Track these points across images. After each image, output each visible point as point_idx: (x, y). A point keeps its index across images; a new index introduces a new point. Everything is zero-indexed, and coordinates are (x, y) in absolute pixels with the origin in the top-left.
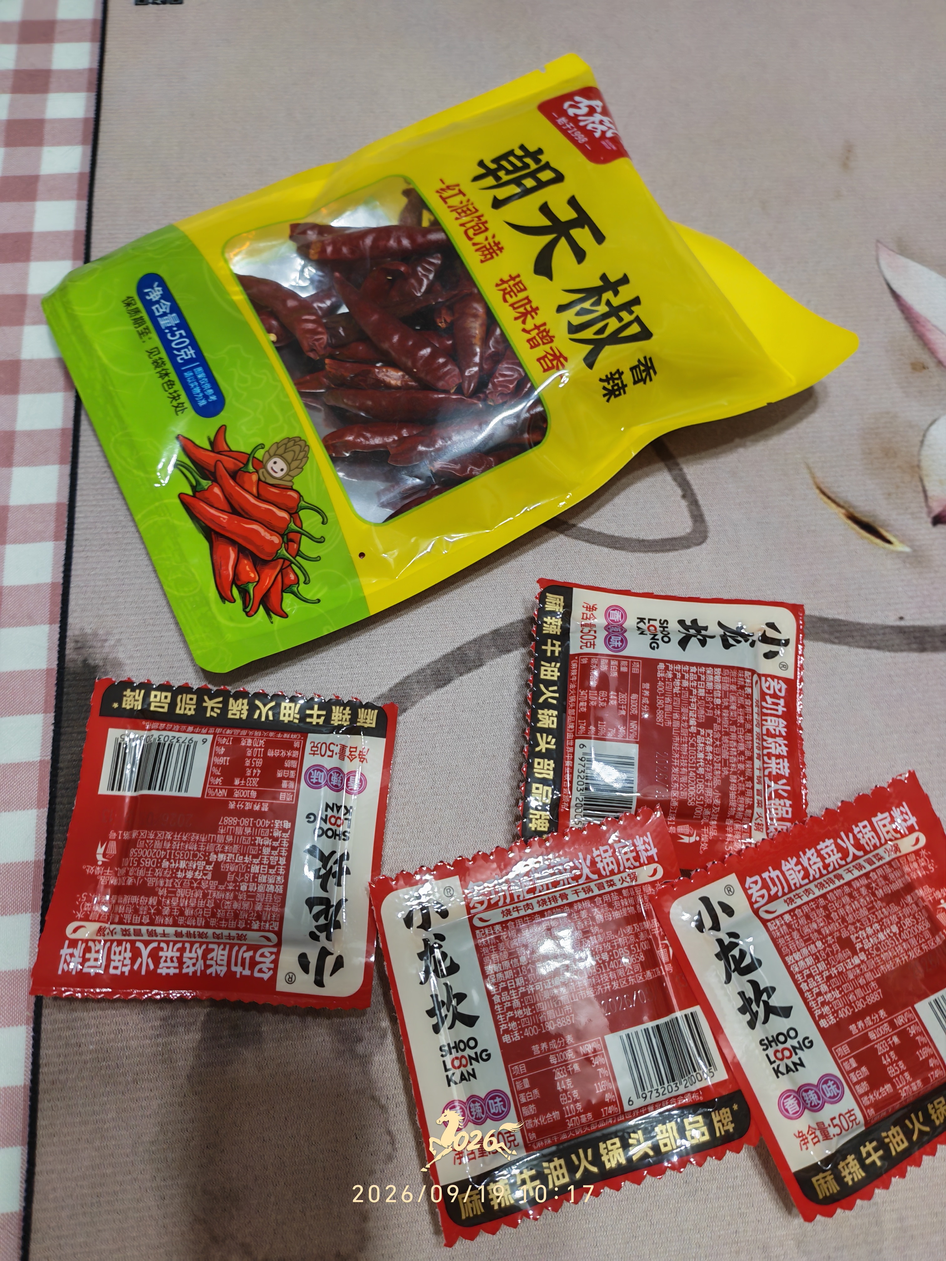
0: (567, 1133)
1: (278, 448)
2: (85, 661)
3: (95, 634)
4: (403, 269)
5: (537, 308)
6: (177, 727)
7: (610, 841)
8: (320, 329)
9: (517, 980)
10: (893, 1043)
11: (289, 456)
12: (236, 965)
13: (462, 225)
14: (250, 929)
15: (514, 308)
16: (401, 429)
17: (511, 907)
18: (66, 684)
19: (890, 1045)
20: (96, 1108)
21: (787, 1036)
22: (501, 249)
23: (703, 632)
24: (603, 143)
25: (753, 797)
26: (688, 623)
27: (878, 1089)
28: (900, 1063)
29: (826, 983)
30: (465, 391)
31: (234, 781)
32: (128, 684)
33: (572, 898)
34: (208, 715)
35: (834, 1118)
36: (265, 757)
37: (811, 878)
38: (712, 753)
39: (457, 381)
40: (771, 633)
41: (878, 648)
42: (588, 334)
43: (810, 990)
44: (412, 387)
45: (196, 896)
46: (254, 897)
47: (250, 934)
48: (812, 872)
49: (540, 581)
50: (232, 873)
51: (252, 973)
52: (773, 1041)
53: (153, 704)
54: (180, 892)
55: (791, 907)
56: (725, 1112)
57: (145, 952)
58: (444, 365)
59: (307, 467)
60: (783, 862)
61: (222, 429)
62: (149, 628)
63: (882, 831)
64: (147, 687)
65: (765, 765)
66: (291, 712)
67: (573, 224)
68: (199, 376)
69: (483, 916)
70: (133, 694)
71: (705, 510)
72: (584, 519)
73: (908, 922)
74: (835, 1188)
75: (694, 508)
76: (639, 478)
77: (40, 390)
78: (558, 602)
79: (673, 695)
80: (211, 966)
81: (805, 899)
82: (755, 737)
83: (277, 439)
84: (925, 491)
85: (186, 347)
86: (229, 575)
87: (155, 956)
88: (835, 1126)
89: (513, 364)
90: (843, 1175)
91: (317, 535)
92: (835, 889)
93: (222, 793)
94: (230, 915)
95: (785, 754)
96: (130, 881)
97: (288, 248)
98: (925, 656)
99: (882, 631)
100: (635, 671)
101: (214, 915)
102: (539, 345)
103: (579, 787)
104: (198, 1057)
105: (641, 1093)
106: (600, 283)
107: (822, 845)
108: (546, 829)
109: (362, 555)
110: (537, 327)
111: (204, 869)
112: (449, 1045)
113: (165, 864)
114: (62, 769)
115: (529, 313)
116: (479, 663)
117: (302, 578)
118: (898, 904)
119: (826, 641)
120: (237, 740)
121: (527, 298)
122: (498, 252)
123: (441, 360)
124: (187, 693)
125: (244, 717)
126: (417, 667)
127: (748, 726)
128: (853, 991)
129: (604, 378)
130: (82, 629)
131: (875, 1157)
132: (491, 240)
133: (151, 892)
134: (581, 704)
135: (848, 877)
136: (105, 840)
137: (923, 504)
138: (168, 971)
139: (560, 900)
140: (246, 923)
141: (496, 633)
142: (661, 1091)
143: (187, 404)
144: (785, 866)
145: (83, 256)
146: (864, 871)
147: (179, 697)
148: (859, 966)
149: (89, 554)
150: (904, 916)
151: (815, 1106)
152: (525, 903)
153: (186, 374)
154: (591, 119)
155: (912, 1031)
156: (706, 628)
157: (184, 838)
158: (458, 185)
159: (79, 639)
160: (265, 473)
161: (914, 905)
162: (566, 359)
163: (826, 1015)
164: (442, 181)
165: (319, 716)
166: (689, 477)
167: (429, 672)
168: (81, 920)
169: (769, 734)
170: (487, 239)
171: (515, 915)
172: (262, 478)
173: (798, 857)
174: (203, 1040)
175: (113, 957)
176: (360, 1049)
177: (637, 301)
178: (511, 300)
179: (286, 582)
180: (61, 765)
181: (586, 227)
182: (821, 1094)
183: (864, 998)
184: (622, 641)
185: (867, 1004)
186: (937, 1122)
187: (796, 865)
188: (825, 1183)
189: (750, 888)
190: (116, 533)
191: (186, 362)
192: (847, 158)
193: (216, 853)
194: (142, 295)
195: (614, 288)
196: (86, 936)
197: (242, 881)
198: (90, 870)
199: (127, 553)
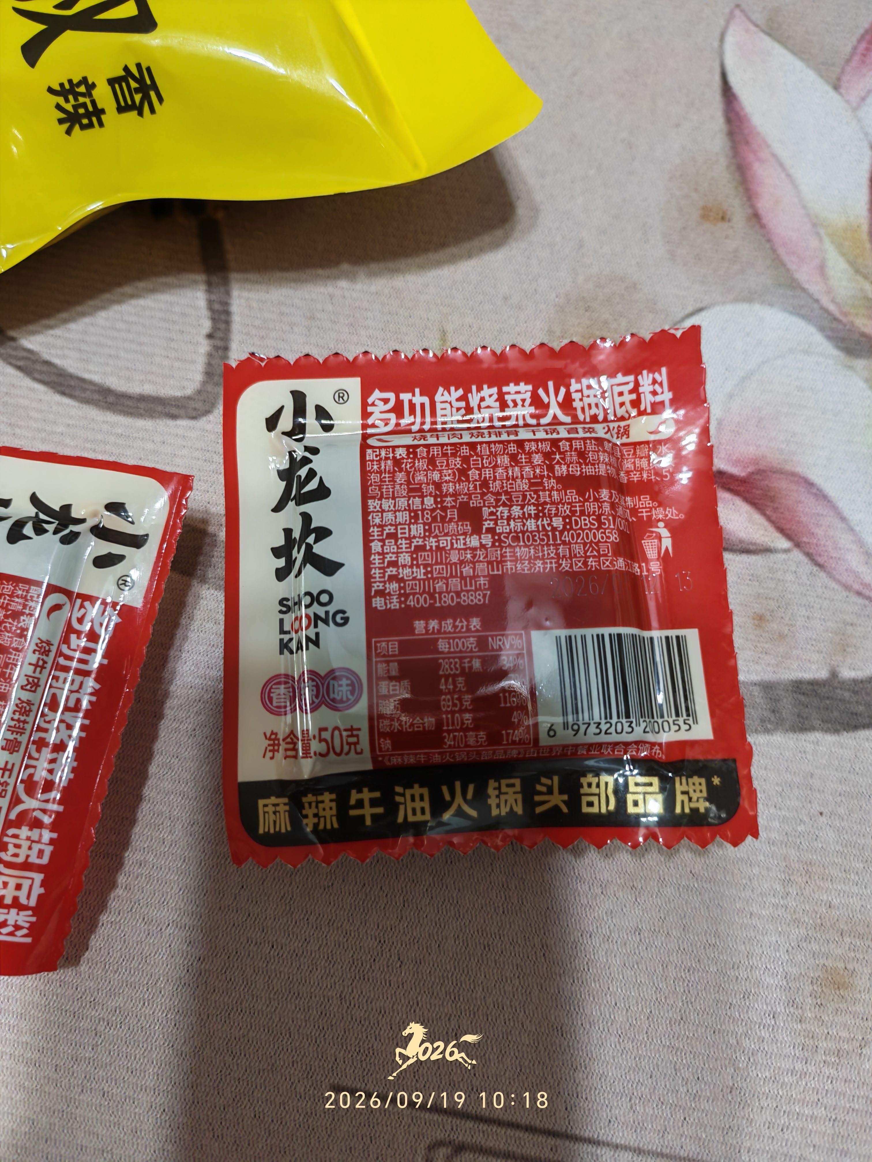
10: (471, 668)
19: (463, 669)
21: (316, 599)
27: (412, 716)
29: (412, 553)
35: (326, 729)
43: (383, 554)
48: (477, 417)
55: (417, 443)
60: (441, 389)
63: (612, 397)
73: (585, 521)
74: (285, 825)
81: (444, 441)
88: (322, 742)
90: (305, 812)
92: (496, 442)
107: (511, 388)
118: (581, 493)
128: (446, 579)
131: (367, 812)
135: (525, 436)
144: (441, 395)
146: (553, 435)
148: (474, 549)
150: (582, 513)
155: (510, 663)
161: (605, 504)
163: (389, 594)
173: (467, 390)
182: (325, 691)
183: (458, 594)
185: (458, 603)
186: (495, 812)
187: (458, 400)
188: (275, 813)
189: (373, 404)
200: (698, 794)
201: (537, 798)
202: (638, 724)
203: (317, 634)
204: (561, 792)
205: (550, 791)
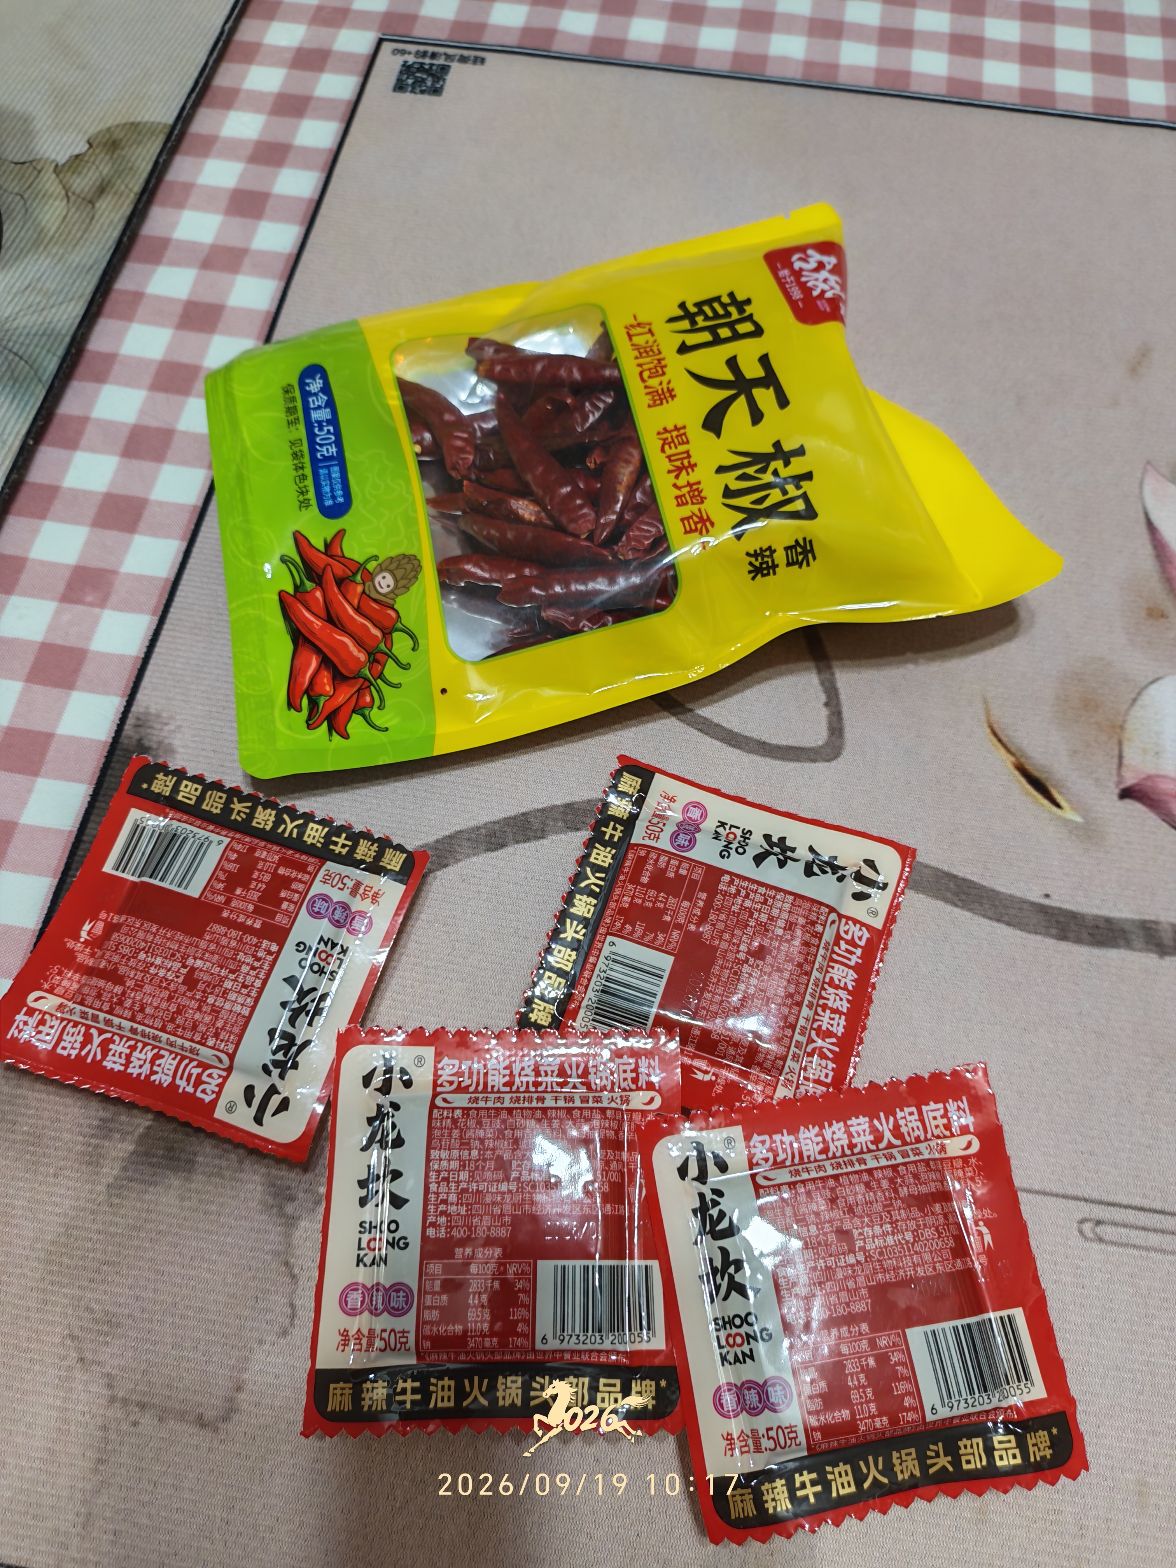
0: (467, 1353)
1: (391, 563)
2: (140, 740)
3: (158, 716)
4: (569, 401)
5: (695, 465)
6: (198, 822)
8: (468, 449)
9: (461, 1173)
10: (867, 1365)
12: (181, 1078)
13: (640, 365)
14: (204, 1045)
15: (670, 461)
16: (525, 567)
17: (481, 1096)
18: (115, 759)
19: (862, 1366)
20: (11, 1191)
21: (745, 1320)
22: (673, 397)
23: (789, 854)
24: (819, 303)
25: (789, 1048)
26: (775, 839)
27: (833, 1411)
28: (869, 1390)
29: (808, 1274)
30: (596, 539)
31: (235, 890)
32: (163, 768)
33: (549, 1103)
34: (233, 818)
35: (771, 1429)
36: (275, 875)
37: (830, 1155)
38: (757, 987)
39: (590, 526)
40: (867, 872)
41: (1009, 924)
42: (745, 501)
44: (546, 527)
45: (162, 996)
46: (219, 1012)
47: (203, 1050)
48: (832, 1148)
49: (621, 758)
50: (204, 982)
51: (195, 1091)
52: (729, 1322)
53: (182, 794)
54: (147, 988)
55: (794, 1179)
56: (649, 1385)
57: (97, 1041)
58: (581, 507)
59: (414, 589)
60: (802, 1128)
61: (341, 533)
62: (212, 722)
63: (931, 1124)
64: (180, 774)
65: (816, 1017)
66: (317, 835)
67: (758, 383)
68: (333, 476)
69: (449, 1097)
70: (165, 778)
71: (847, 724)
72: (704, 705)
73: (928, 1233)
75: (835, 718)
76: (781, 674)
77: (185, 463)
78: (634, 784)
79: (730, 913)
80: (156, 1073)
81: (814, 1175)
82: (812, 981)
83: (393, 554)
84: (1121, 757)
85: (330, 444)
86: (303, 683)
87: (105, 1046)
88: (769, 1438)
89: (654, 519)
90: (764, 1498)
91: (404, 661)
92: (851, 1173)
93: (221, 899)
94: (189, 1024)
95: (845, 1010)
96: (103, 964)
98: (1064, 945)
99: (1019, 905)
100: (695, 876)
101: (173, 1020)
102: (687, 503)
103: (596, 988)
104: (125, 1169)
105: (558, 1333)
106: (772, 450)
107: (853, 1121)
108: (546, 1024)
109: (444, 691)
110: (689, 484)
111: (178, 971)
112: (371, 1223)
113: (142, 956)
114: (84, 842)
115: (686, 468)
116: (541, 835)
117: (377, 702)
118: (921, 1210)
119: (946, 900)
120: (252, 850)
121: (687, 452)
122: (669, 399)
123: (578, 502)
124: (218, 791)
125: (268, 828)
126: (472, 823)
127: (807, 968)
128: (837, 1292)
129: (752, 552)
130: (147, 708)
131: (810, 1491)
132: (665, 386)
133: (119, 980)
134: (625, 898)
135: (871, 1164)
136: (95, 918)
137: (1114, 772)
138: (114, 1066)
139: (535, 1101)
140: (202, 1038)
141: (569, 806)
142: (582, 1338)
143: (313, 502)
144: (803, 1134)
145: (264, 336)
146: (893, 1162)
147: (210, 793)
148: (852, 1266)
149: (178, 634)
150: (925, 1225)
151: (754, 1409)
152: (497, 1095)
153: (321, 471)
154: (815, 275)
155: (895, 1358)
156: (793, 850)
157: (169, 935)
158: (650, 324)
159: (142, 717)
160: (371, 587)
161: (940, 1217)
162: (712, 524)
163: (798, 1310)
164: (635, 317)
165: (344, 846)
166: (839, 684)
167: (483, 831)
168: (46, 991)
169: (831, 983)
170: (661, 383)
171: (482, 1104)
172: (367, 592)
173: (822, 1127)
174: (134, 1153)
175: (65, 1037)
176: (289, 1209)
177: (808, 476)
178: (669, 451)
179: (361, 703)
180: (85, 838)
181: (771, 388)
182: (764, 1397)
183: (848, 1305)
184: (690, 841)
185: (849, 1313)
186: (900, 1477)
187: (816, 1136)
188: (742, 1501)
189: (755, 1147)
190: (210, 619)
191: (325, 459)
192: (1139, 363)
193: (195, 958)
194: (302, 384)
195: (787, 457)
196: (45, 1008)
197: (212, 993)
198: (70, 944)
199: (214, 641)
200: (1044, 1444)
201: (929, 1462)
202: (994, 1396)
203: (751, 1350)
204: (945, 1455)
205: (938, 1455)
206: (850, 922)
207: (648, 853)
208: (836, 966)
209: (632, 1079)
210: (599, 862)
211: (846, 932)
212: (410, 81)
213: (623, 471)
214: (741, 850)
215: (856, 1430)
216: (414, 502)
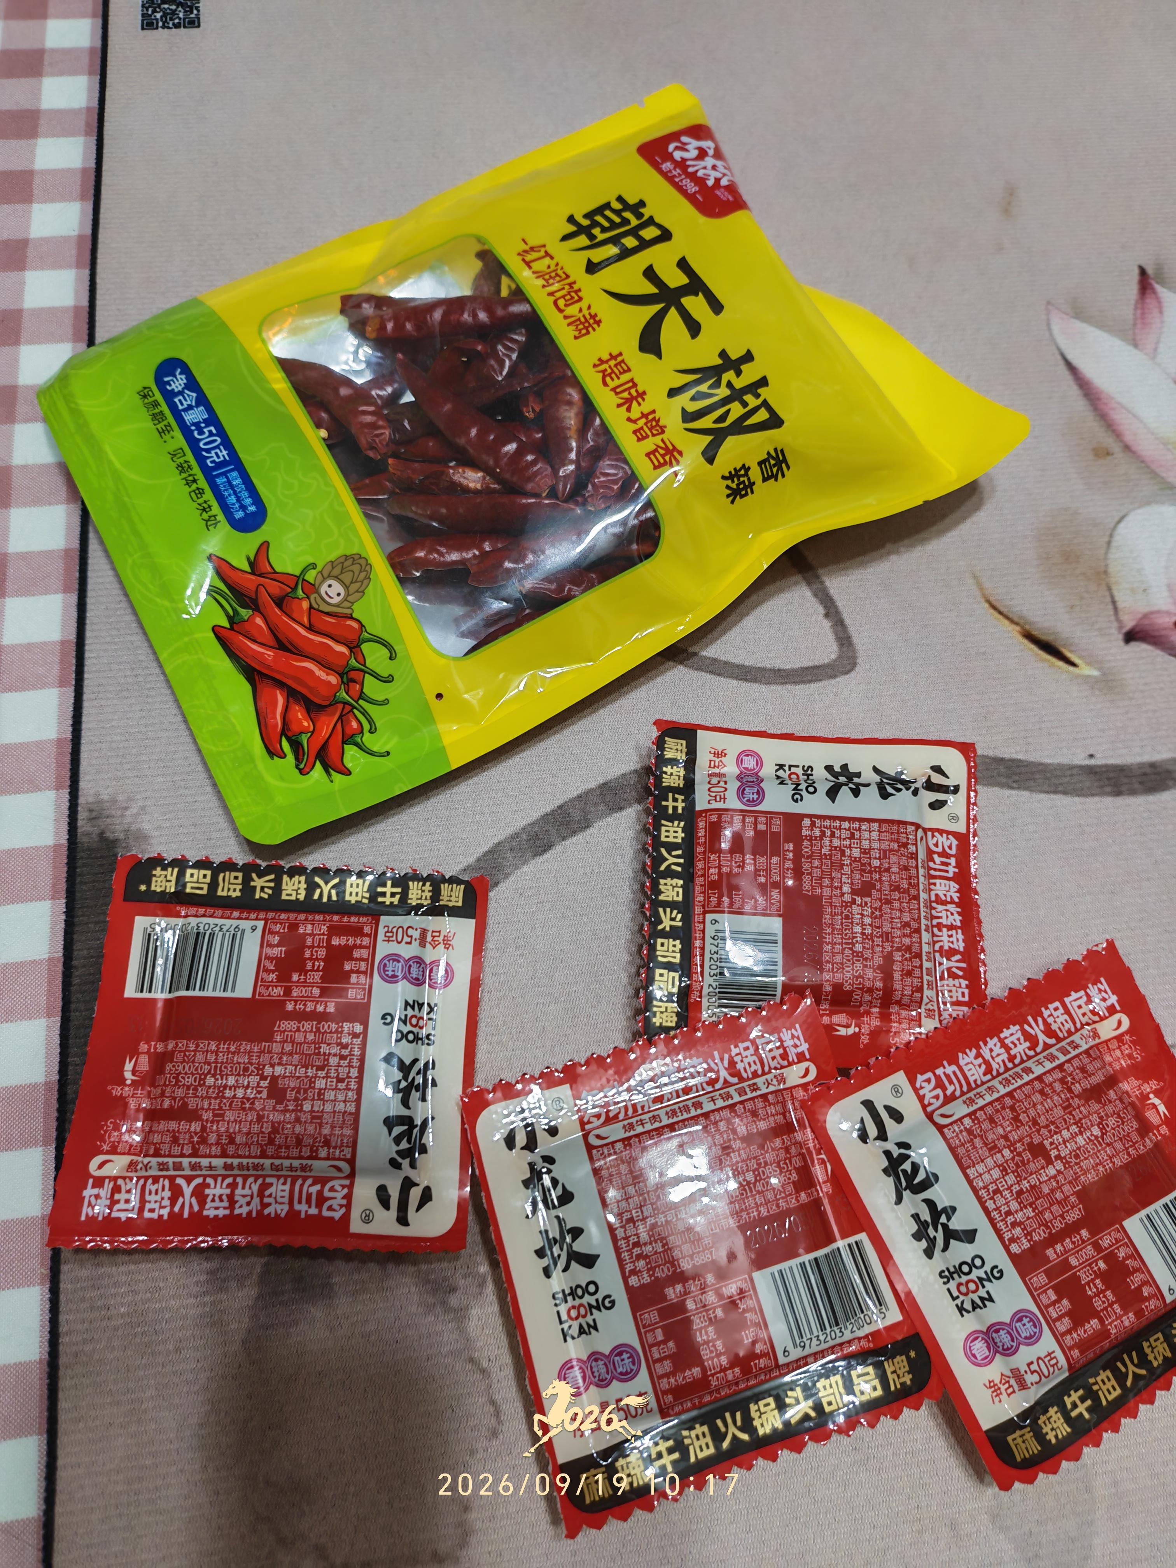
0: (711, 1393)
1: (333, 568)
2: (101, 834)
3: (114, 801)
4: (479, 348)
5: (644, 393)
6: (219, 912)
7: (752, 1036)
8: (381, 423)
9: (644, 1209)
10: (1099, 1269)
11: (347, 577)
12: (300, 1202)
13: (551, 294)
14: (316, 1158)
15: (617, 393)
16: (484, 541)
17: (634, 1120)
18: (80, 863)
19: (1095, 1272)
21: (972, 1265)
22: (598, 323)
23: (856, 780)
24: (718, 192)
25: (922, 978)
26: (837, 769)
27: (1083, 1325)
28: (1108, 1293)
29: (1016, 1199)
30: (560, 495)
31: (291, 977)
32: (158, 862)
33: (708, 1107)
34: (257, 897)
35: (1032, 1363)
36: (329, 947)
37: (994, 1073)
38: (870, 925)
39: (549, 482)
40: (937, 779)
41: (1066, 793)
42: (707, 422)
43: (997, 1209)
44: (494, 491)
45: (249, 1119)
46: (320, 1118)
47: (316, 1164)
48: (995, 1066)
49: (657, 723)
50: (293, 1090)
51: (320, 1211)
52: (956, 1272)
53: (189, 885)
54: (230, 1115)
55: (972, 1109)
56: (901, 1361)
57: (188, 1190)
58: (534, 463)
59: (370, 590)
60: (960, 1055)
61: (264, 547)
62: (180, 792)
63: (1077, 1013)
64: (181, 864)
65: (935, 939)
66: (359, 890)
67: (685, 291)
68: (235, 483)
69: (601, 1132)
70: (164, 873)
71: (852, 630)
72: (707, 646)
73: (1111, 1122)
74: (1035, 1448)
75: (839, 628)
76: (772, 595)
77: (36, 502)
78: (679, 748)
79: (822, 857)
80: (269, 1205)
81: (988, 1098)
82: (922, 904)
83: (332, 557)
84: (1114, 602)
85: (217, 447)
86: (276, 725)
87: (199, 1194)
88: (1032, 1373)
89: (617, 460)
90: (1044, 1431)
91: (384, 674)
92: (1023, 1085)
93: (278, 991)
94: (292, 1141)
95: (959, 924)
96: (167, 1104)
97: (338, 324)
98: (1121, 801)
99: (1068, 773)
100: (775, 828)
101: (271, 1141)
102: (647, 437)
103: (712, 972)
104: (255, 1317)
105: (798, 1341)
106: (720, 362)
107: (1005, 1033)
108: (673, 1025)
109: (439, 696)
110: (644, 415)
111: (258, 1086)
113: (210, 1081)
114: (77, 968)
115: (636, 398)
116: (586, 825)
117: (366, 726)
118: (1099, 1101)
120: (294, 927)
121: (632, 380)
122: (595, 326)
123: (530, 458)
124: (231, 871)
125: (302, 897)
126: (509, 831)
127: (913, 892)
128: (1049, 1208)
129: (727, 475)
130: (97, 795)
132: (585, 312)
133: (193, 1115)
134: (712, 871)
135: (1038, 1071)
136: (134, 1053)
137: (1113, 618)
138: (216, 1212)
139: (693, 1110)
140: (312, 1151)
142: (822, 1338)
143: (221, 517)
144: (963, 1060)
145: (85, 337)
146: (1057, 1062)
147: (221, 875)
148: (1054, 1177)
149: (103, 702)
150: (1107, 1115)
151: (1008, 1349)
152: (651, 1114)
153: (219, 481)
154: (702, 164)
155: (1121, 1254)
156: (858, 775)
157: (233, 1049)
158: (544, 246)
159: (92, 807)
160: (318, 599)
161: (1118, 1102)
162: (680, 453)
163: (1018, 1238)
164: (524, 241)
165: (393, 895)
166: (832, 592)
167: (524, 836)
168: (108, 1153)
169: (938, 900)
170: (581, 310)
171: (639, 1129)
172: (315, 606)
173: (978, 1048)
174: (260, 1297)
175: (147, 1198)
176: (454, 1300)
177: (763, 382)
178: (612, 384)
179: (348, 732)
180: (75, 963)
181: (700, 294)
182: (1015, 1334)
183: (1062, 1216)
184: (758, 793)
185: (1066, 1224)
186: (1155, 1364)
187: (975, 1058)
188: (1023, 1442)
189: (921, 1088)
190: (136, 676)
191: (219, 465)
192: (1009, 203)
193: (272, 1066)
194: (161, 385)
195: (735, 365)
196: (115, 1172)
197: (305, 1099)
198: (117, 1091)
199: (150, 700)
203: (988, 1292)
206: (936, 834)
207: (720, 816)
208: (938, 881)
209: (781, 1055)
210: (671, 840)
211: (936, 845)
212: (158, 16)
213: (567, 414)
214: (811, 789)
215: (1107, 1333)
216: (337, 494)
